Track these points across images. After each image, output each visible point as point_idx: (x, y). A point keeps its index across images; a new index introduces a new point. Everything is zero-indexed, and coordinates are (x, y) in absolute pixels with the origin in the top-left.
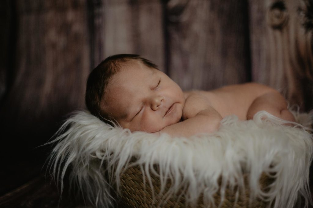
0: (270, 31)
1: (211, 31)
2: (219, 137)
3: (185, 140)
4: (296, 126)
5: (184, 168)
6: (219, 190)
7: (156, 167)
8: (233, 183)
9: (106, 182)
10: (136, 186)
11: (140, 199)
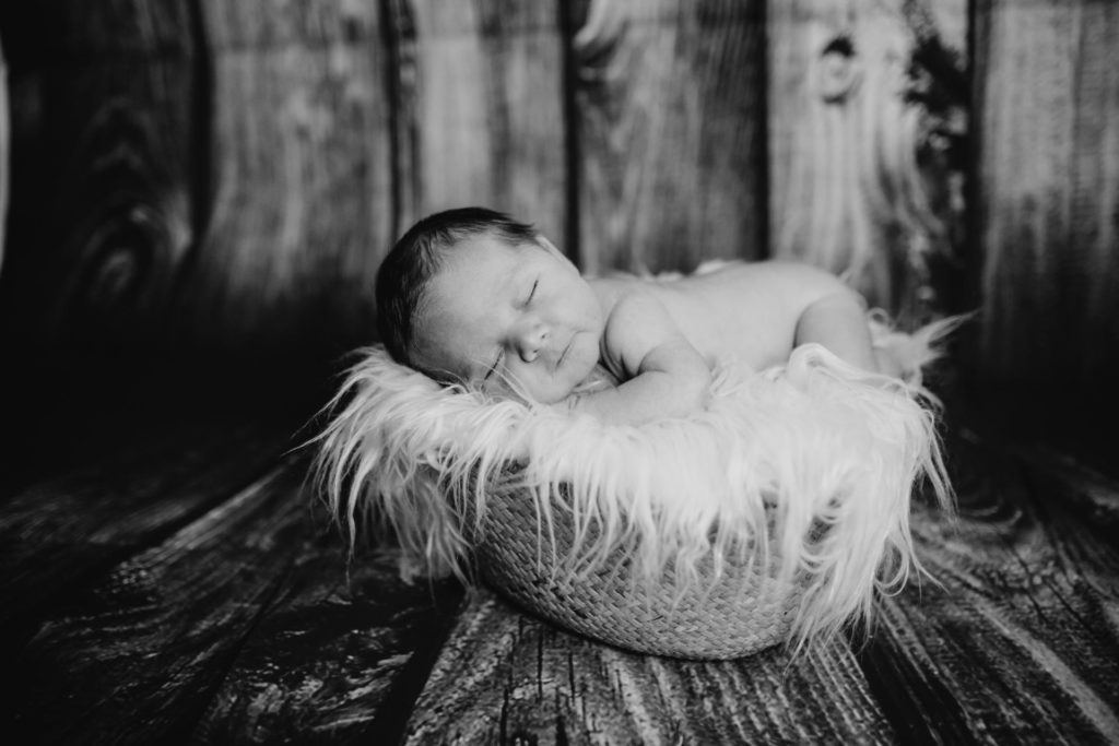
0: (817, 108)
1: (679, 107)
2: (706, 424)
3: (630, 431)
4: (886, 385)
5: (631, 499)
6: (711, 552)
7: (565, 488)
8: (744, 536)
9: (449, 507)
10: (517, 523)
11: (526, 551)
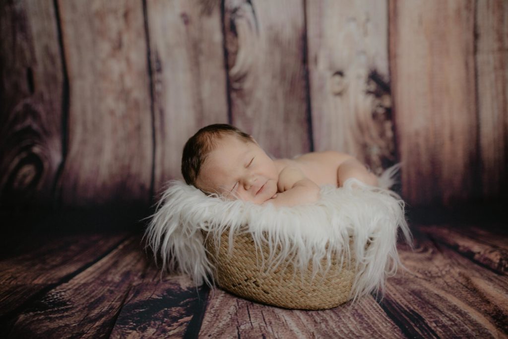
0: (331, 97)
1: (274, 98)
8: (339, 248)
11: (242, 266)
